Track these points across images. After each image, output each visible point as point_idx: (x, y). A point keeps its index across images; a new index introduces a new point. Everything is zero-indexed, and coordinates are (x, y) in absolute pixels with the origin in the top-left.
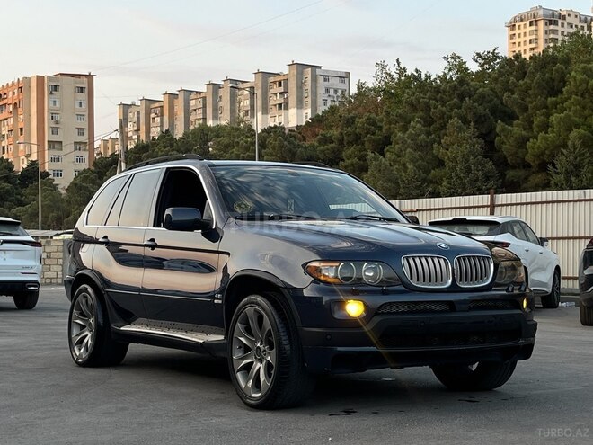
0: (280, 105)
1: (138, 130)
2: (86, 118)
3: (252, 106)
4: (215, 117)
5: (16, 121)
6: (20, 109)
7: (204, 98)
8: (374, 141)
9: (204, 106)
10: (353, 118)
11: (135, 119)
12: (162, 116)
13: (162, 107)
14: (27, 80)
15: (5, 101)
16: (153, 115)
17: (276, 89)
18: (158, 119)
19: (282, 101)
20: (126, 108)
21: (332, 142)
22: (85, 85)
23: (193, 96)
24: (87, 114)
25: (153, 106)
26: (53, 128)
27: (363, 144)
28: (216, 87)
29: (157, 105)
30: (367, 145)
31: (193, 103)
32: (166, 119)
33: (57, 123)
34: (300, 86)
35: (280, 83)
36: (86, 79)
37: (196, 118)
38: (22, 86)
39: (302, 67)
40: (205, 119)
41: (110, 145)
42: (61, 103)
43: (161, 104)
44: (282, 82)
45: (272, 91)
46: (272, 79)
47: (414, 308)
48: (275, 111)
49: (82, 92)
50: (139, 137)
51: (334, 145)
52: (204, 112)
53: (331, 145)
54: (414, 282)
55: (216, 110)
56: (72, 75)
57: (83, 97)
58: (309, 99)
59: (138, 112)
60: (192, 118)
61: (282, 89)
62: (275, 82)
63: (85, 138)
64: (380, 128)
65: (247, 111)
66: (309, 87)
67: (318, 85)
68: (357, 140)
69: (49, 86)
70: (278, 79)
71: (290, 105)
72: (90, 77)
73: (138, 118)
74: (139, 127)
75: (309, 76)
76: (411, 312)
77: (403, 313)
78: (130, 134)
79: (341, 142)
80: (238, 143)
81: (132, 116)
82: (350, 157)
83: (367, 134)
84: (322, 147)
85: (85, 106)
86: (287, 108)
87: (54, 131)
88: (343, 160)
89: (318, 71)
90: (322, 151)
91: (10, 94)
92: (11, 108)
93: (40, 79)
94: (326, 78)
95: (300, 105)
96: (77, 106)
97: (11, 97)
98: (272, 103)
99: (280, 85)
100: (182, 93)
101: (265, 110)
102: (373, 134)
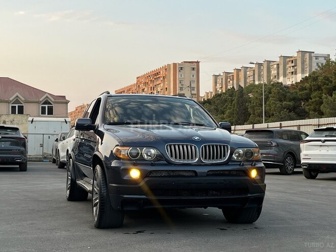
0: (292, 73)
1: (222, 87)
2: (196, 82)
3: (278, 73)
4: (259, 80)
5: (164, 85)
6: (166, 79)
7: (254, 71)
8: (328, 88)
9: (254, 75)
10: (317, 77)
11: (220, 82)
12: (233, 80)
13: (233, 76)
14: (169, 65)
15: (159, 76)
16: (229, 80)
17: (291, 64)
18: (231, 82)
19: (293, 70)
20: (216, 77)
21: (306, 90)
22: (195, 67)
23: (248, 70)
24: (196, 80)
25: (229, 75)
26: (180, 88)
27: (322, 90)
28: (260, 65)
29: (231, 75)
30: (324, 91)
31: (248, 73)
32: (235, 81)
33: (182, 85)
34: (303, 62)
35: (292, 61)
36: (196, 64)
37: (250, 80)
38: (166, 68)
39: (304, 53)
40: (254, 81)
41: (209, 95)
42: (184, 75)
43: (233, 74)
44: (293, 61)
45: (288, 66)
46: (288, 60)
47: (172, 174)
48: (290, 76)
49: (194, 70)
50: (222, 90)
51: (307, 91)
52: (254, 78)
53: (305, 91)
54: (173, 160)
55: (260, 76)
56: (190, 62)
57: (195, 72)
58: (308, 69)
59: (222, 79)
60: (248, 80)
61: (293, 64)
62: (290, 61)
63: (195, 92)
64: (331, 82)
65: (275, 76)
66: (308, 63)
67: (313, 61)
68: (319, 88)
69: (178, 68)
70: (292, 59)
71: (297, 72)
72: (198, 62)
73: (222, 82)
74: (222, 86)
75: (308, 57)
76: (170, 176)
77: (164, 176)
78: (218, 89)
79: (311, 90)
80: (257, 91)
81: (219, 81)
82: (315, 97)
83: (324, 85)
84: (300, 93)
85: (195, 77)
86: (296, 73)
87: (181, 89)
88: (311, 99)
89: (313, 54)
90: (301, 95)
91: (162, 72)
92: (162, 79)
93: (175, 65)
94: (317, 58)
95: (303, 71)
96: (192, 77)
97: (162, 74)
98: (288, 71)
99: (292, 62)
100: (243, 68)
101: (285, 75)
102: (328, 85)
